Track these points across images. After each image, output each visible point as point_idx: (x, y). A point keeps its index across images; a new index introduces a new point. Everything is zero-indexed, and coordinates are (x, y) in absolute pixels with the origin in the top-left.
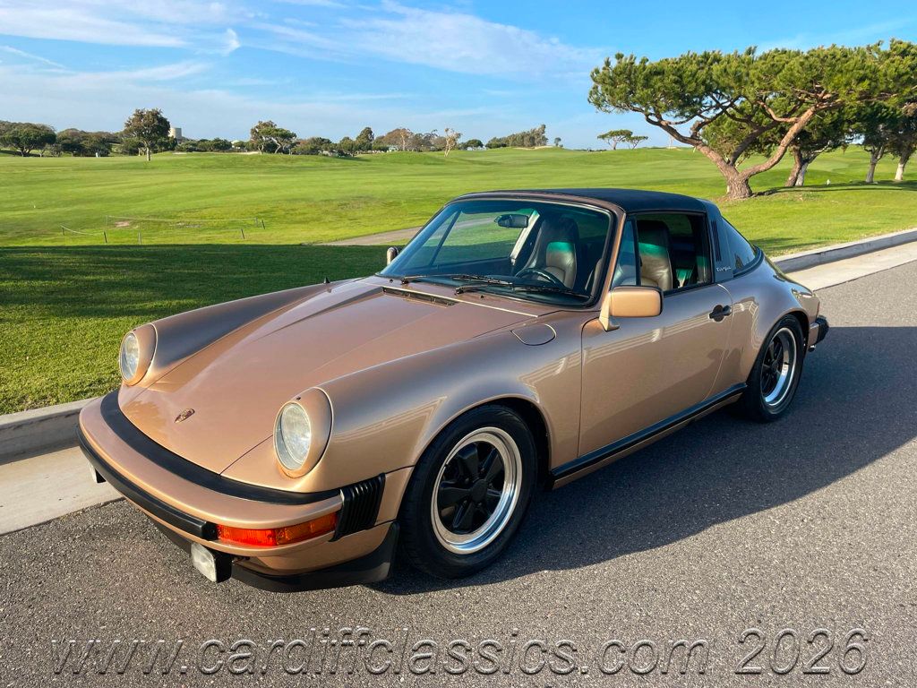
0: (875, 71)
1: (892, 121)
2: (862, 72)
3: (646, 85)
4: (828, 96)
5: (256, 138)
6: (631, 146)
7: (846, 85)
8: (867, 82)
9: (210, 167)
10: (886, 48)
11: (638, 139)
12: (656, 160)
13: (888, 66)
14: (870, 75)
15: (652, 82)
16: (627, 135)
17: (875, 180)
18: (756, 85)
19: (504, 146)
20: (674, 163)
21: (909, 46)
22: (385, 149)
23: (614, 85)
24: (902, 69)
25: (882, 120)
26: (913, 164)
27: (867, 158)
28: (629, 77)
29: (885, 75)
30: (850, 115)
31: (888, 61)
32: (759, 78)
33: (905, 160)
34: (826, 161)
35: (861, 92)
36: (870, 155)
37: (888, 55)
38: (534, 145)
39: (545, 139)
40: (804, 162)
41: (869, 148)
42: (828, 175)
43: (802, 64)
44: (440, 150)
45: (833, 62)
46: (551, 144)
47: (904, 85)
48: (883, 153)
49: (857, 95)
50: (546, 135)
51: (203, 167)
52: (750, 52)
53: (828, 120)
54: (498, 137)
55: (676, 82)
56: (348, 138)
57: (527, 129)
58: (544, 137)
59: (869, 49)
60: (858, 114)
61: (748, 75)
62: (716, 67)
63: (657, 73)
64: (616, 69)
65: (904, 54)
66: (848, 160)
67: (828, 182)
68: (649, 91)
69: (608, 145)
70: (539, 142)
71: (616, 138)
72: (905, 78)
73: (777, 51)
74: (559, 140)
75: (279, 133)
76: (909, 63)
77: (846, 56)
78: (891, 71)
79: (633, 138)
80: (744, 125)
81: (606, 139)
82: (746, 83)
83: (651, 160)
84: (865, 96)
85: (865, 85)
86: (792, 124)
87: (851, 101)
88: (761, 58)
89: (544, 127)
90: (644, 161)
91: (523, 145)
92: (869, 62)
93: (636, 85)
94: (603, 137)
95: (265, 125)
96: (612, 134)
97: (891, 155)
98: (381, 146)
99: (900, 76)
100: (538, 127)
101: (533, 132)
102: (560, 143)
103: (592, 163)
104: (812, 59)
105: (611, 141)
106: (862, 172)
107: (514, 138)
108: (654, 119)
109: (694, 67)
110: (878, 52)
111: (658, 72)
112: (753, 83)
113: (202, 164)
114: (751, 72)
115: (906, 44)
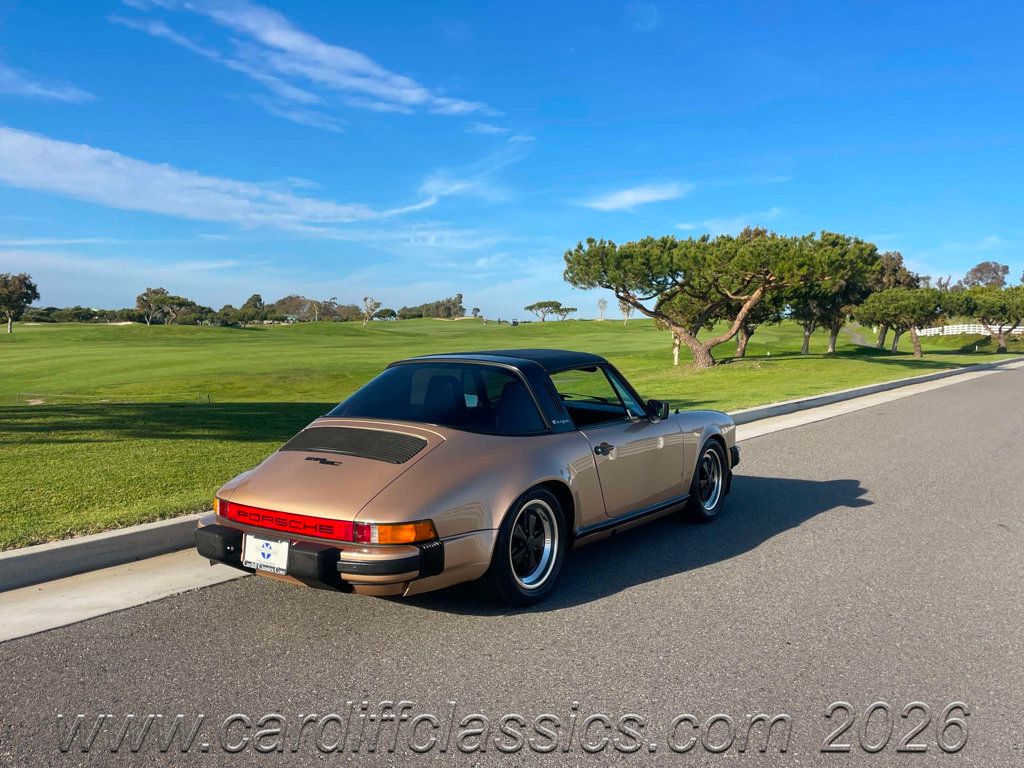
0: (812, 259)
1: (823, 299)
2: (801, 259)
3: (618, 266)
4: (773, 278)
5: (143, 307)
6: (560, 318)
7: (789, 270)
8: (806, 267)
9: (94, 339)
10: (818, 239)
11: (567, 310)
12: (589, 333)
13: (822, 254)
14: (808, 262)
15: (623, 264)
16: (557, 307)
17: (810, 352)
18: (713, 267)
19: (421, 316)
20: (607, 336)
22: (283, 319)
23: (588, 265)
24: (834, 257)
25: (815, 297)
26: (842, 337)
27: (799, 332)
28: (601, 259)
29: (821, 262)
30: (787, 293)
31: (822, 250)
32: (715, 263)
33: (835, 333)
34: (763, 333)
35: (803, 276)
36: (803, 327)
37: (821, 246)
38: (449, 315)
39: (463, 310)
40: (749, 333)
41: (801, 322)
42: (767, 347)
43: (751, 252)
44: (345, 320)
45: (777, 251)
46: (469, 315)
47: (837, 270)
48: (815, 326)
49: (799, 278)
50: (463, 305)
51: (85, 339)
52: (704, 239)
53: (769, 296)
54: (409, 307)
55: (644, 264)
56: (231, 307)
57: (442, 298)
58: (460, 307)
59: (804, 239)
60: (795, 291)
61: (705, 259)
62: (675, 251)
63: (627, 257)
64: (590, 252)
65: (834, 244)
66: (777, 334)
67: (768, 354)
68: (621, 273)
69: (535, 317)
70: (456, 313)
71: (545, 309)
72: (837, 264)
73: (723, 237)
74: (478, 310)
75: (176, 301)
76: (839, 252)
77: (786, 246)
78: (826, 258)
79: (562, 310)
80: (694, 300)
81: (534, 311)
83: (582, 332)
84: (805, 278)
85: (804, 271)
86: (746, 301)
87: (793, 282)
88: (713, 244)
89: (461, 296)
90: (575, 333)
91: (439, 316)
92: (806, 252)
93: (608, 265)
94: (530, 308)
95: (155, 292)
96: (540, 305)
97: (821, 328)
98: (278, 314)
99: (833, 263)
100: (454, 296)
101: (449, 301)
102: (479, 314)
103: (521, 335)
104: (760, 248)
105: (540, 312)
106: (796, 344)
107: (427, 307)
108: (621, 294)
109: (656, 252)
110: (812, 242)
111: (627, 255)
112: (710, 266)
113: (82, 335)
114: (708, 257)
115: (832, 238)
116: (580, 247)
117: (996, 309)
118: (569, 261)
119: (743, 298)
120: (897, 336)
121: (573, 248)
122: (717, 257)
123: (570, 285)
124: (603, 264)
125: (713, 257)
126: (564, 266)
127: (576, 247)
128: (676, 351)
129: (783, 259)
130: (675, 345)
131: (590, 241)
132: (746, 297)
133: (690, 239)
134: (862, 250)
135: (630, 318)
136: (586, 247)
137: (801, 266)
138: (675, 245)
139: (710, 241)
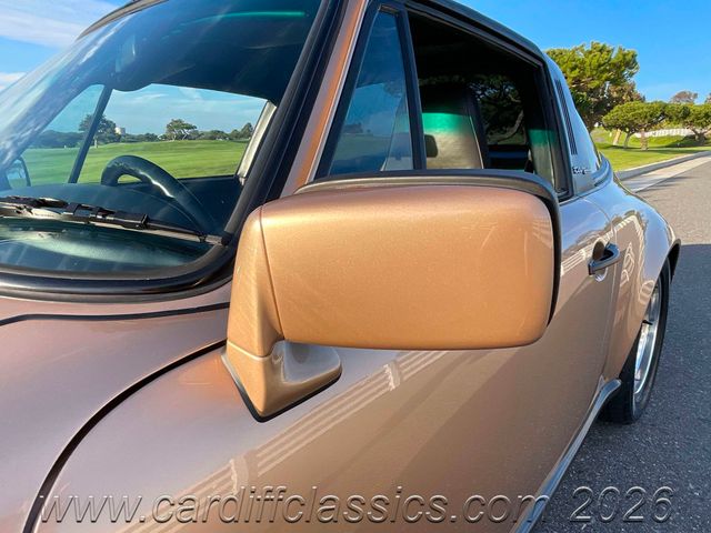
0: (583, 62)
2: (574, 63)
5: (170, 131)
8: (577, 70)
10: (588, 48)
13: (592, 59)
14: (579, 65)
21: (604, 46)
24: (601, 61)
29: (590, 65)
31: (591, 56)
35: (574, 78)
37: (590, 52)
56: (236, 130)
59: (576, 49)
65: (601, 51)
75: (185, 126)
76: (606, 57)
77: (561, 54)
78: (595, 62)
84: (576, 81)
85: (576, 73)
92: (578, 57)
95: (176, 121)
99: (600, 66)
110: (583, 51)
115: (601, 45)
117: (702, 115)
120: (628, 136)
134: (625, 55)
137: (573, 69)
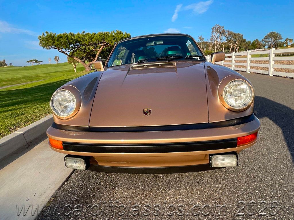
0: (116, 37)
2: (114, 37)
6: (38, 64)
7: (111, 40)
8: (115, 40)
10: (116, 32)
11: (40, 62)
15: (59, 40)
16: (36, 61)
18: (88, 41)
20: (53, 68)
21: (121, 32)
23: (48, 40)
31: (118, 35)
32: (89, 39)
37: (117, 34)
43: (99, 35)
45: (106, 35)
46: (9, 65)
50: (6, 63)
59: (112, 32)
60: (107, 50)
61: (85, 38)
69: (31, 64)
70: (4, 65)
71: (33, 62)
78: (120, 37)
79: (38, 62)
82: (85, 40)
89: (5, 60)
94: (28, 62)
96: (31, 61)
100: (2, 61)
102: (12, 65)
108: (60, 51)
110: (114, 33)
112: (87, 40)
115: (120, 31)
116: (44, 34)
118: (40, 39)
119: (97, 50)
121: (41, 35)
122: (89, 37)
123: (42, 48)
124: (53, 40)
125: (87, 37)
126: (39, 41)
127: (42, 35)
128: (75, 69)
129: (109, 37)
130: (74, 67)
131: (47, 33)
132: (98, 50)
133: (79, 33)
134: (127, 35)
135: (58, 63)
136: (46, 35)
137: (114, 39)
138: (74, 35)
139: (85, 34)
